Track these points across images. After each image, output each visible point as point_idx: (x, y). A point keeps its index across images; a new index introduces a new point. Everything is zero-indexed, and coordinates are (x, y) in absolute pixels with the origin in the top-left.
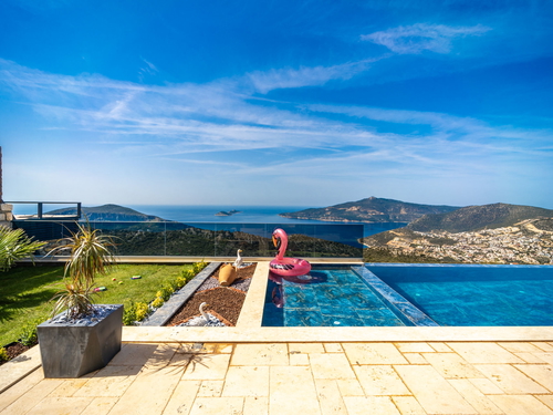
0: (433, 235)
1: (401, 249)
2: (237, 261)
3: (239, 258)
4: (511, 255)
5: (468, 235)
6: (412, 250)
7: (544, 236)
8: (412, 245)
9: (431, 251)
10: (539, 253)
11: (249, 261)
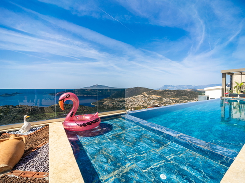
0: (119, 99)
1: (108, 105)
2: (24, 128)
3: (26, 124)
4: (141, 104)
5: (130, 98)
6: (112, 105)
7: (149, 97)
8: (113, 104)
9: (118, 105)
10: (148, 103)
11: (39, 124)
